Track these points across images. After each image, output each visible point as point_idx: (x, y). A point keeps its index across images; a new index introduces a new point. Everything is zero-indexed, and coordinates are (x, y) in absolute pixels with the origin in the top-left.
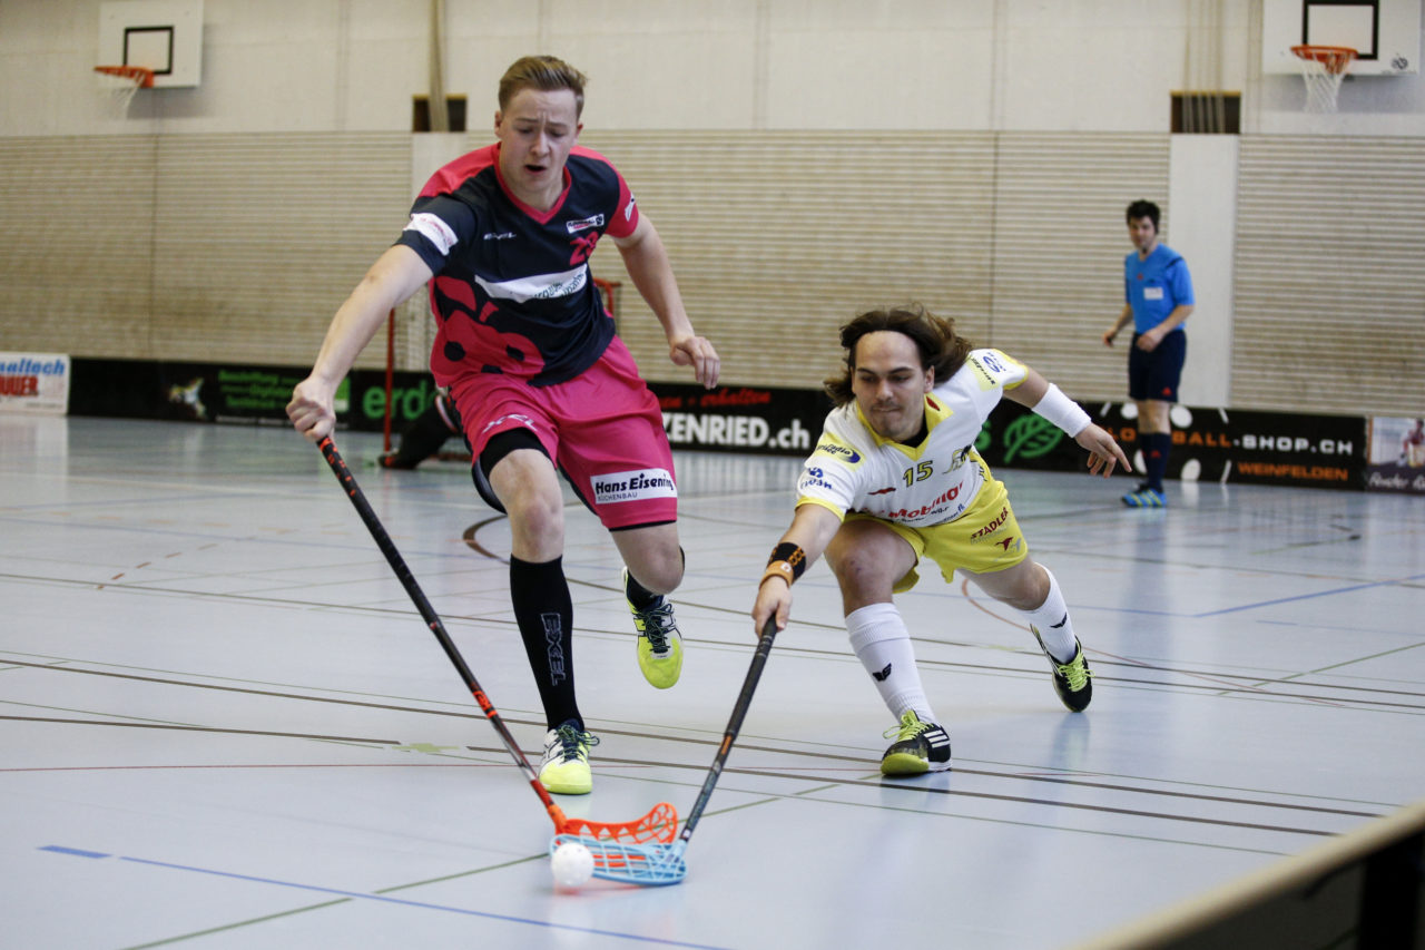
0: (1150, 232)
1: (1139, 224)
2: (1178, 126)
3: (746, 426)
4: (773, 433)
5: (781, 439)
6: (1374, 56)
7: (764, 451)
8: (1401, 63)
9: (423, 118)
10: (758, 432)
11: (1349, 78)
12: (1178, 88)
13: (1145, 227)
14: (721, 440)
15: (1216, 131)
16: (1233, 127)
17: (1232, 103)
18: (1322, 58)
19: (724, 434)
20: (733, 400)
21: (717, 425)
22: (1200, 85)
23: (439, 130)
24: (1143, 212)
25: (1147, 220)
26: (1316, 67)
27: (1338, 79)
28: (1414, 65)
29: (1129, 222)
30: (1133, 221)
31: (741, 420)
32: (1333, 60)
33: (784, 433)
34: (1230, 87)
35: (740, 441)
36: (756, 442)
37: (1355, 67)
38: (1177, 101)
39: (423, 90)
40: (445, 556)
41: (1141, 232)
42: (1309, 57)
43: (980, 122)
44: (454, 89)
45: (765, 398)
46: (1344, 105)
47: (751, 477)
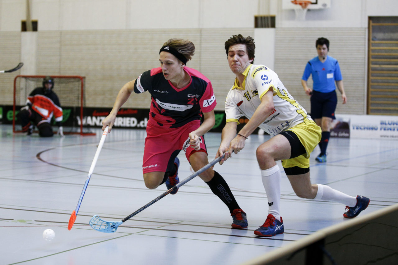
0: (326, 50)
1: (321, 48)
2: (257, 26)
3: (130, 120)
4: (139, 122)
5: (141, 124)
6: (316, 3)
7: (136, 128)
8: (325, 5)
9: (24, 27)
10: (134, 122)
11: (309, 10)
12: (256, 14)
13: (324, 49)
14: (122, 125)
15: (268, 27)
16: (273, 26)
17: (273, 19)
18: (301, 4)
19: (123, 123)
20: (125, 113)
21: (120, 120)
22: (263, 13)
23: (29, 30)
24: (322, 42)
25: (325, 46)
26: (298, 7)
27: (305, 10)
28: (329, 6)
29: (317, 46)
30: (319, 46)
31: (128, 119)
32: (304, 5)
33: (142, 123)
34: (272, 13)
35: (128, 125)
36: (133, 125)
37: (310, 7)
38: (256, 18)
39: (24, 19)
40: (30, 162)
41: (322, 51)
42: (296, 4)
43: (196, 26)
44: (34, 18)
45: (136, 112)
46: (308, 18)
47: (132, 136)
